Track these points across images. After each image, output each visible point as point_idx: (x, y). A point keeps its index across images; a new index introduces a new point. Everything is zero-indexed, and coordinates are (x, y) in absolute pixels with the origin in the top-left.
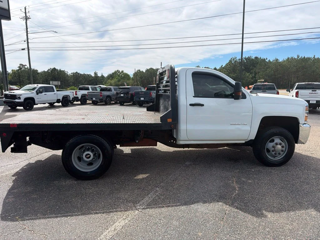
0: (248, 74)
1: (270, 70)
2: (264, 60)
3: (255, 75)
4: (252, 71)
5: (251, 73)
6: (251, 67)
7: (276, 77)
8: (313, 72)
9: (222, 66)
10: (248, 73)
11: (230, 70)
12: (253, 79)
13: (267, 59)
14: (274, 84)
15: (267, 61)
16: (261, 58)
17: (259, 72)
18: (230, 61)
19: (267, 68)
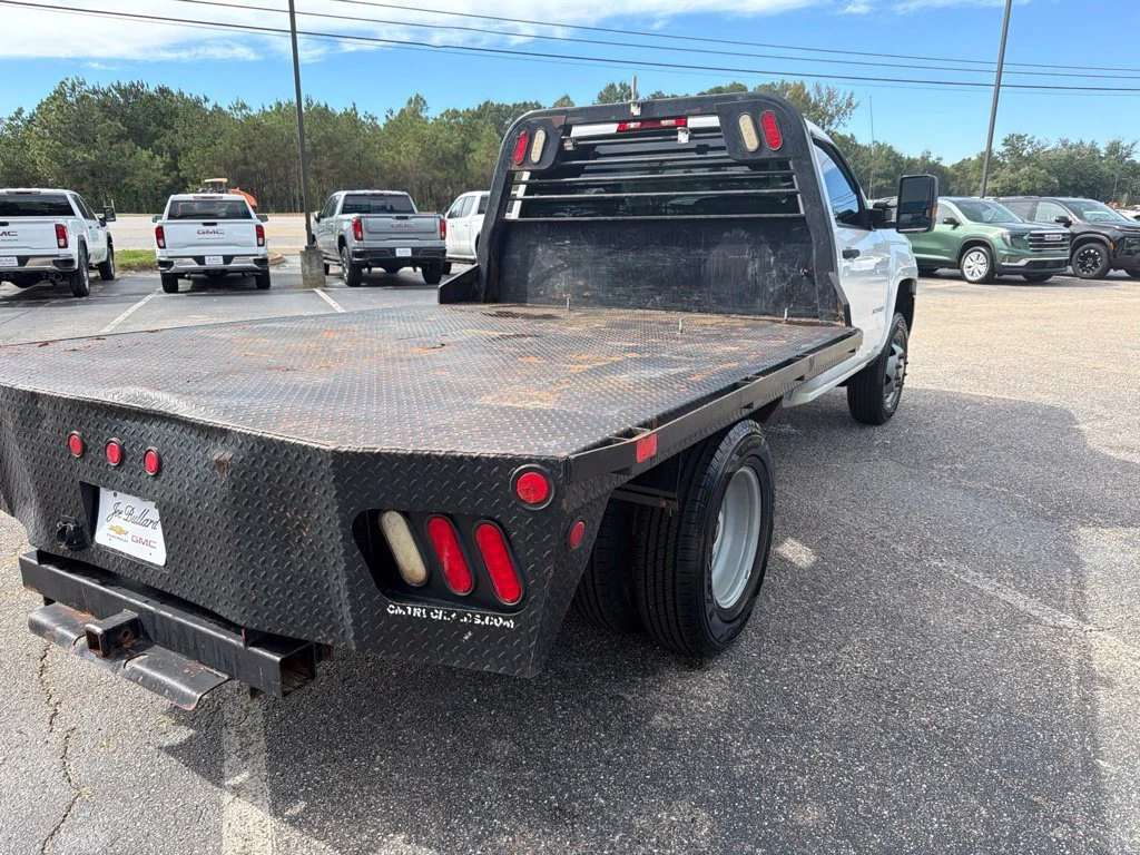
0: (145, 154)
1: (227, 143)
2: (196, 105)
3: (172, 158)
4: (157, 142)
5: (159, 151)
6: (153, 128)
7: (252, 168)
8: (359, 156)
9: (20, 111)
10: (147, 149)
11: (64, 134)
12: (168, 175)
13: (206, 100)
14: (405, 193)
15: (209, 106)
16: (181, 94)
17: (186, 150)
18: (60, 93)
19: (213, 134)
